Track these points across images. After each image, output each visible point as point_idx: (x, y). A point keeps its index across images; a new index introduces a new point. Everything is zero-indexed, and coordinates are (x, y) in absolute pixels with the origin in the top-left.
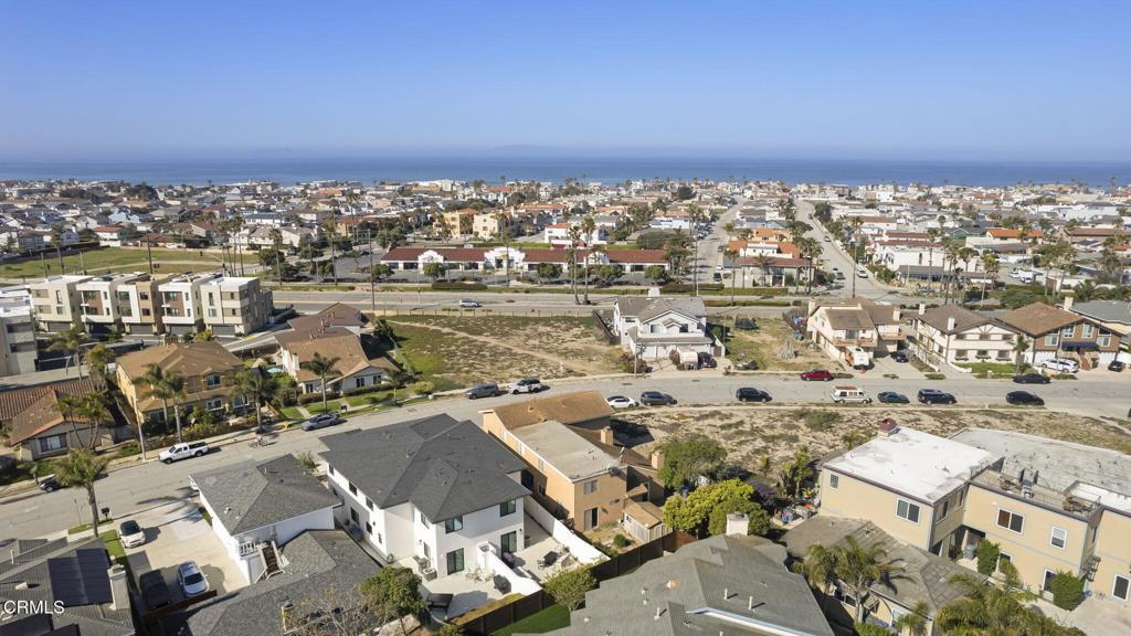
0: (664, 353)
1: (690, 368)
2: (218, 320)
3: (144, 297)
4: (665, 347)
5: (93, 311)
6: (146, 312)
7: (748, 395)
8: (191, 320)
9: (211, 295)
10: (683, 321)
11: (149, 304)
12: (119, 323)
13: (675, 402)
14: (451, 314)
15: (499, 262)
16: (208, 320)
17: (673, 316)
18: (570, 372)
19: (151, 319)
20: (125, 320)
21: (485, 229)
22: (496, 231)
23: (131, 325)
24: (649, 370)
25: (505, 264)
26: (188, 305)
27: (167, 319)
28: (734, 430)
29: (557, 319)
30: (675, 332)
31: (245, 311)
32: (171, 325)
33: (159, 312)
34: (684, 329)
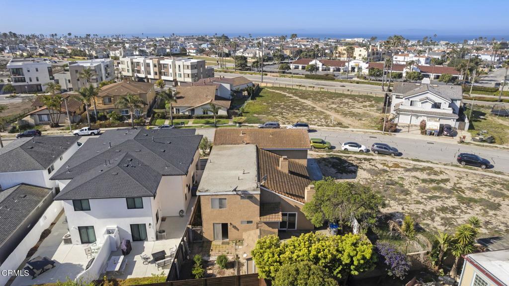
0: (417, 121)
1: (431, 134)
2: (182, 79)
3: (155, 66)
4: (417, 117)
5: (139, 72)
6: (156, 73)
7: (469, 160)
8: (171, 79)
9: (179, 66)
10: (437, 100)
11: (157, 69)
12: (146, 77)
13: (400, 154)
14: (301, 88)
15: (353, 69)
16: (178, 79)
17: (429, 95)
18: (340, 124)
19: (157, 77)
20: (149, 76)
21: (360, 55)
22: (366, 56)
23: (151, 79)
24: (396, 131)
25: (356, 70)
26: (171, 71)
27: (163, 78)
28: (434, 185)
29: (361, 96)
30: (428, 107)
31: (193, 76)
32: (165, 80)
33: (160, 73)
34: (437, 106)
